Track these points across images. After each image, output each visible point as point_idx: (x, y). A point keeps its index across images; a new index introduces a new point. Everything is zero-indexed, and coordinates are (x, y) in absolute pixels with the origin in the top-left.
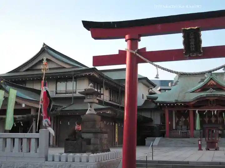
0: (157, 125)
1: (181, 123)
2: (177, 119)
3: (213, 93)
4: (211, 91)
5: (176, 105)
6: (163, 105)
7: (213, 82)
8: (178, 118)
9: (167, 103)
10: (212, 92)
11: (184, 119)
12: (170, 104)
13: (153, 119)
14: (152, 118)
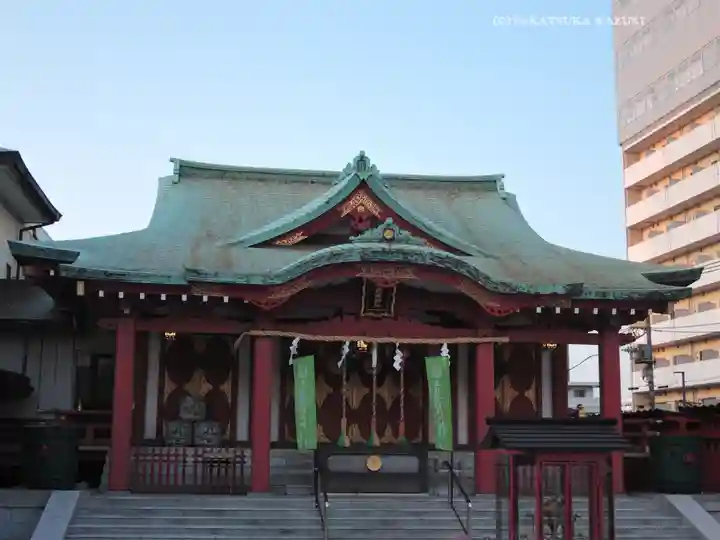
0: (58, 413)
1: (190, 408)
2: (169, 387)
3: (395, 246)
4: (388, 235)
5: (184, 298)
6: (112, 295)
7: (370, 205)
8: (173, 379)
9: (133, 288)
10: (391, 241)
11: (206, 387)
12: (153, 290)
13: (34, 383)
14: (28, 374)
